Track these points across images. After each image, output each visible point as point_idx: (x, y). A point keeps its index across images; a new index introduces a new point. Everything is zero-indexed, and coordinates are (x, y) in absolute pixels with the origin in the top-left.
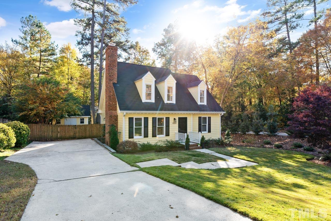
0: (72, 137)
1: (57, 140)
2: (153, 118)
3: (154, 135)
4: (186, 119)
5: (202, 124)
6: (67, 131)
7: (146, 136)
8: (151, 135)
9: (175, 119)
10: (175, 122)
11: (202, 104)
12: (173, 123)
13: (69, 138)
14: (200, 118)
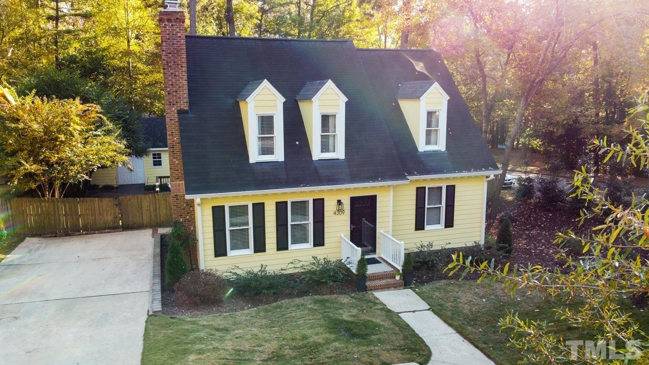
0: (111, 225)
1: (77, 233)
2: (278, 204)
3: (282, 245)
4: (373, 200)
5: (427, 206)
6: (97, 213)
7: (260, 247)
8: (275, 246)
9: (339, 202)
10: (340, 211)
11: (431, 148)
12: (335, 213)
13: (105, 229)
14: (420, 192)
